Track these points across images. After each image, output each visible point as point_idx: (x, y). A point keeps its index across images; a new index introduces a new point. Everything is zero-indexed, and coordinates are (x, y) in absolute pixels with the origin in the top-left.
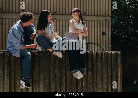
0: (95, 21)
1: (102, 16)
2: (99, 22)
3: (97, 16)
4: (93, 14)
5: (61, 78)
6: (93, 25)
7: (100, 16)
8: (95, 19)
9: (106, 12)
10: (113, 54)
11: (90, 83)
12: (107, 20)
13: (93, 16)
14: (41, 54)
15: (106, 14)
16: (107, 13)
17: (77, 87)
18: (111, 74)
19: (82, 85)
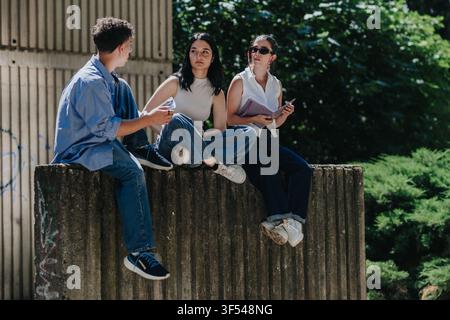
1: (149, 61)
3: (136, 58)
5: (233, 249)
7: (144, 58)
8: (128, 68)
9: (159, 49)
10: (349, 172)
11: (299, 261)
12: (161, 73)
14: (183, 174)
15: (160, 55)
16: (163, 51)
17: (271, 275)
18: (344, 232)
19: (282, 268)
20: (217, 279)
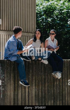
0: (26, 36)
2: (28, 37)
3: (27, 32)
4: (25, 31)
6: (25, 39)
7: (29, 32)
8: (26, 35)
9: (33, 30)
11: (61, 82)
12: (33, 36)
13: (25, 32)
14: (33, 62)
15: (33, 32)
17: (54, 85)
20: (41, 86)
